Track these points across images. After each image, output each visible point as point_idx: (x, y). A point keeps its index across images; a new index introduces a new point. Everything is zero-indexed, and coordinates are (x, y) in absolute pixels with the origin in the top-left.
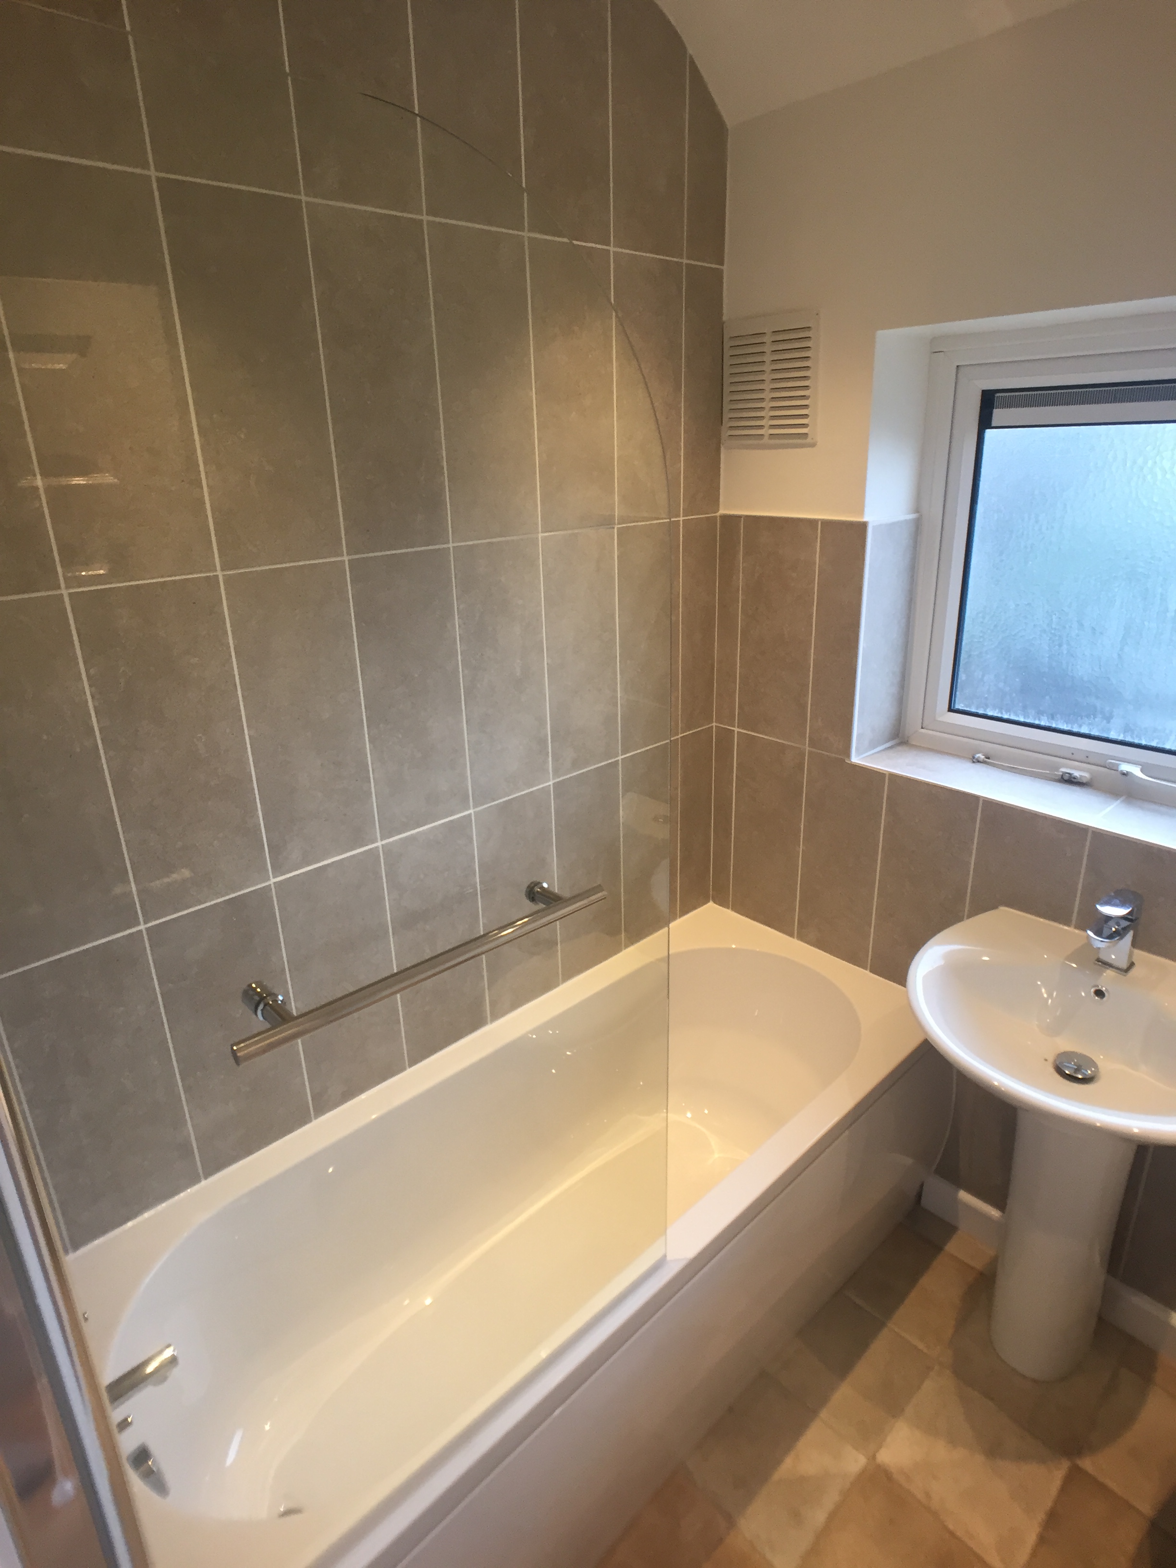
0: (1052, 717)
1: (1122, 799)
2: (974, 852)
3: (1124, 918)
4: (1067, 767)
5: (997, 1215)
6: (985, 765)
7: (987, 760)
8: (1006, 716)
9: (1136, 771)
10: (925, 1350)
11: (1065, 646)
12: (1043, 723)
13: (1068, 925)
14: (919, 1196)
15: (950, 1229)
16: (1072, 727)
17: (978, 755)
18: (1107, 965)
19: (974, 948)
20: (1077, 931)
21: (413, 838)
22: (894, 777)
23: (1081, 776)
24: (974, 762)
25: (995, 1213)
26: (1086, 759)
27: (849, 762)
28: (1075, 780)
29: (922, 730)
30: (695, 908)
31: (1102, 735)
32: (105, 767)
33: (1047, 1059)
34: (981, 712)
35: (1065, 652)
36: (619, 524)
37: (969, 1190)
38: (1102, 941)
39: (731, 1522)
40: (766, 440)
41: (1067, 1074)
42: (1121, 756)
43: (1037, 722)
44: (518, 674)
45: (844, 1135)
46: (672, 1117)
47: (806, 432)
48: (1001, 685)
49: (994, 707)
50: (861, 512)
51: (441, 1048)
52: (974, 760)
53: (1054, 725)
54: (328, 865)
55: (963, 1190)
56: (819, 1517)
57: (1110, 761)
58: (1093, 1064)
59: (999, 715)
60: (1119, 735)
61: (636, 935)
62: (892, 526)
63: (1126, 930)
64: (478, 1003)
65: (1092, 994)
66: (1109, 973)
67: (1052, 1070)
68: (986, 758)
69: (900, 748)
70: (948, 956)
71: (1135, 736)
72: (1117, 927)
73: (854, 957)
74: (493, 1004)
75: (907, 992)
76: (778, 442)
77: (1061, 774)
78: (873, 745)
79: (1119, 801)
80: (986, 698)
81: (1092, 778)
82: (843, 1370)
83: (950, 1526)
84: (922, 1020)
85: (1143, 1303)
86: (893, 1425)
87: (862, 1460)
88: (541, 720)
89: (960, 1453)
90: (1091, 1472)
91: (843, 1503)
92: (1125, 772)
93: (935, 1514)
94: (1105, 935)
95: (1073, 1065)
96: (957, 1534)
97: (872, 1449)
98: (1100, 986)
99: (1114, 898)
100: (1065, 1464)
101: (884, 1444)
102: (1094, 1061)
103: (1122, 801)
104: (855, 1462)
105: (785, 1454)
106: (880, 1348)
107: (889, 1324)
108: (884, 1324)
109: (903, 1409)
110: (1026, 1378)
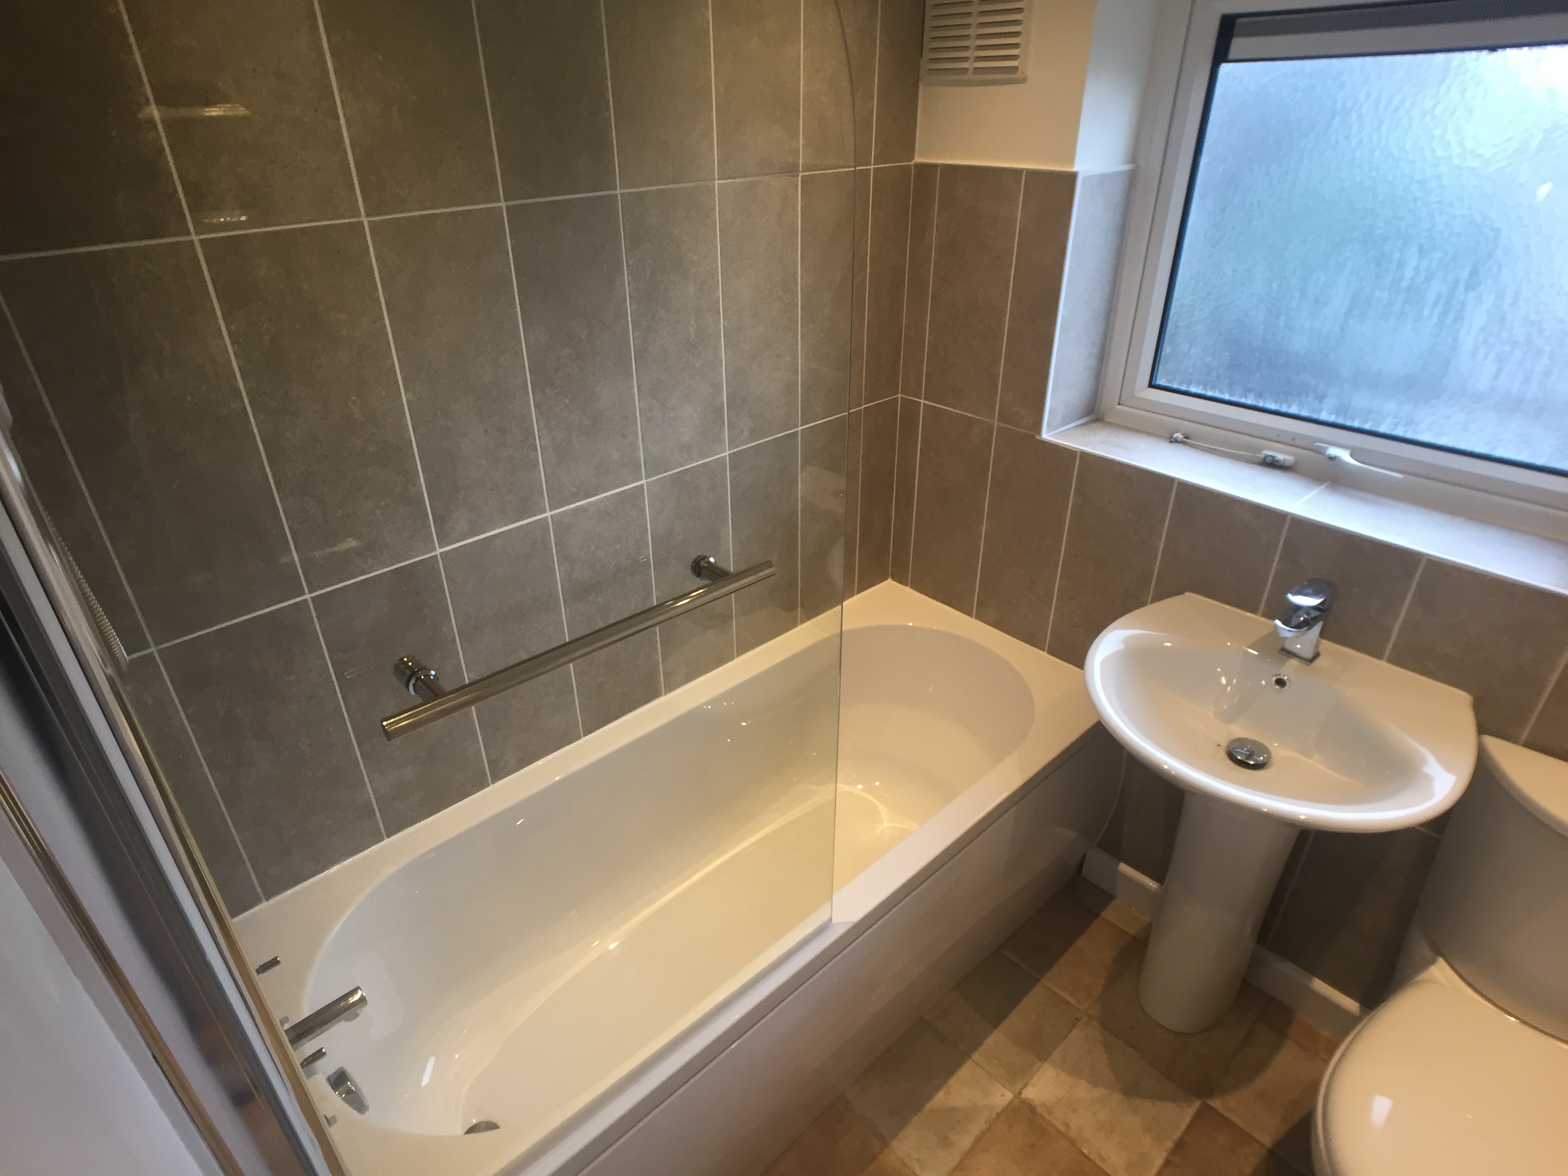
0: (1260, 395)
1: (1326, 484)
2: (1164, 537)
3: (1315, 608)
4: (1271, 449)
5: (1154, 886)
6: (1183, 446)
7: (1185, 440)
8: (1210, 393)
9: (1344, 456)
10: (1076, 1005)
11: (1282, 318)
12: (1249, 402)
13: (1254, 611)
14: (1080, 867)
15: (1108, 898)
16: (1280, 407)
17: (1176, 435)
18: (1291, 654)
19: (1155, 633)
20: (1263, 619)
21: (582, 509)
22: (1085, 455)
23: (1285, 460)
24: (1171, 442)
25: (1152, 884)
26: (1292, 442)
27: (1039, 439)
28: (1277, 464)
29: (1119, 406)
30: (873, 585)
31: (1313, 416)
32: (255, 430)
33: (1220, 744)
34: (1183, 388)
35: (1282, 324)
36: (803, 171)
37: (1129, 863)
38: (1289, 631)
39: (885, 1144)
40: (970, 76)
41: (1240, 760)
42: (1330, 439)
43: (1243, 401)
44: (693, 337)
45: (1012, 810)
46: (842, 787)
47: (1015, 65)
48: (1208, 359)
49: (1198, 384)
50: (1071, 160)
51: (616, 718)
52: (1172, 440)
53: (1261, 405)
54: (495, 535)
55: (1124, 863)
56: (965, 1141)
57: (1318, 444)
58: (1265, 750)
59: (1203, 392)
60: (1331, 417)
61: (812, 612)
62: (1105, 177)
63: (1315, 620)
64: (653, 674)
65: (1273, 682)
66: (1294, 662)
67: (1223, 755)
68: (1184, 438)
69: (1094, 425)
70: (1127, 641)
71: (1348, 417)
72: (1306, 616)
73: (1032, 639)
74: (667, 676)
75: (1084, 673)
76: (983, 77)
77: (1263, 456)
78: (1064, 423)
79: (1322, 487)
80: (1191, 374)
81: (1296, 463)
82: (996, 1020)
83: (1085, 1151)
84: (1097, 703)
85: (1287, 969)
86: (1040, 1067)
87: (1009, 1096)
88: (717, 388)
89: (1100, 1092)
90: (1220, 1110)
91: (988, 1130)
92: (1333, 456)
93: (1073, 1141)
94: (1293, 624)
95: (1244, 751)
96: (1091, 1157)
97: (1018, 1087)
98: (1282, 676)
99: (1306, 587)
100: (1197, 1104)
101: (1030, 1082)
102: (1266, 747)
103: (1328, 486)
104: (1002, 1097)
105: (937, 1089)
106: (1032, 1001)
107: (1043, 980)
108: (1038, 980)
109: (1051, 1054)
110: (1168, 1030)
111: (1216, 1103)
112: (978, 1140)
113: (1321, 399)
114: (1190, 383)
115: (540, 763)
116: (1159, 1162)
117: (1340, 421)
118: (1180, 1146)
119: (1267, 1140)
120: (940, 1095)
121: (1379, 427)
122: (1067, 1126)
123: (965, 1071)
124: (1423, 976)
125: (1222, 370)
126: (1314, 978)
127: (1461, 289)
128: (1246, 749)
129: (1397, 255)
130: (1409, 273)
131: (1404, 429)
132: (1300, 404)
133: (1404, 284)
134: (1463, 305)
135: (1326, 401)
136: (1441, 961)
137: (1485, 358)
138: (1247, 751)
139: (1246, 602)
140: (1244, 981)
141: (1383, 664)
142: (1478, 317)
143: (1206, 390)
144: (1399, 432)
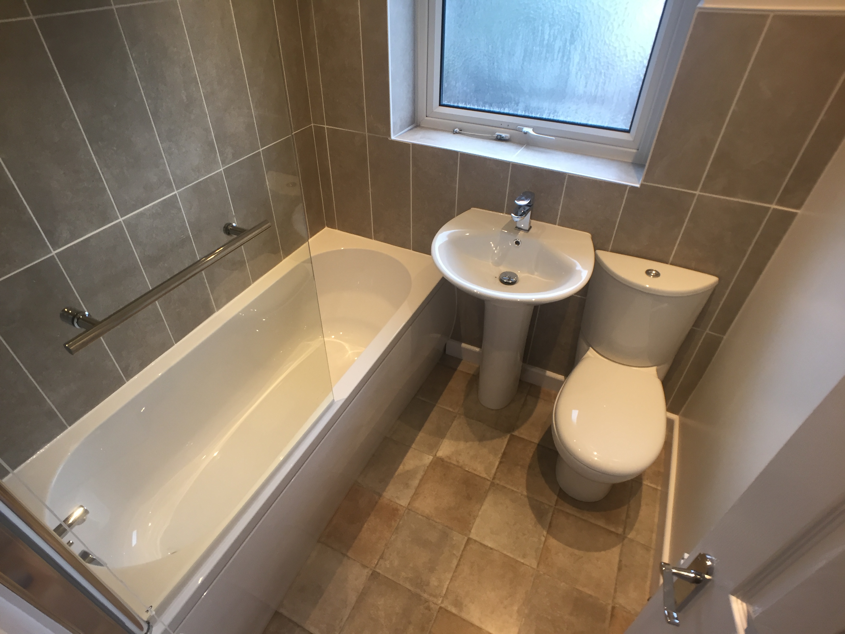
0: (491, 105)
2: (457, 181)
3: (527, 205)
4: (499, 132)
5: (478, 350)
6: (460, 135)
7: (460, 132)
9: (530, 131)
10: (453, 411)
11: (496, 64)
13: (503, 213)
14: (445, 350)
15: (458, 361)
16: (500, 110)
17: (456, 129)
18: (520, 229)
19: (461, 230)
20: (506, 215)
21: (141, 214)
22: (414, 145)
23: (505, 136)
24: (454, 133)
25: (477, 349)
26: (508, 127)
27: (390, 139)
28: (503, 139)
29: (427, 118)
30: (318, 231)
31: (515, 113)
33: (496, 276)
34: (456, 105)
37: (466, 342)
38: (518, 218)
41: (505, 282)
42: (523, 123)
45: (409, 329)
48: (465, 88)
52: (454, 132)
53: (492, 110)
55: (464, 343)
56: (415, 483)
57: (519, 127)
58: (516, 275)
60: (522, 113)
63: (528, 211)
64: (207, 302)
65: (514, 243)
66: (521, 233)
67: (498, 281)
68: (460, 131)
69: (416, 129)
70: (449, 236)
71: (530, 112)
72: (524, 210)
73: (404, 245)
74: (216, 301)
75: (432, 257)
77: (496, 136)
78: (401, 129)
79: (523, 147)
81: (511, 137)
82: (419, 427)
83: (467, 469)
84: (441, 269)
85: (536, 370)
86: (442, 442)
87: (431, 458)
88: (207, 130)
89: (468, 444)
90: (518, 435)
91: (425, 474)
92: (526, 132)
93: (461, 467)
94: (519, 215)
95: (507, 278)
96: (470, 471)
97: (434, 453)
98: (517, 240)
99: (522, 196)
100: (508, 436)
101: (439, 449)
102: (515, 274)
103: (525, 147)
104: (428, 459)
105: (399, 465)
106: (434, 415)
107: (437, 405)
108: (435, 405)
109: (446, 435)
110: (492, 410)
111: (516, 433)
112: (421, 480)
113: (517, 104)
114: (458, 102)
115: (153, 364)
116: (497, 463)
117: (527, 114)
118: (504, 454)
119: (536, 441)
120: (401, 467)
121: (543, 115)
122: (458, 462)
123: (409, 454)
124: (586, 356)
125: (472, 94)
126: (547, 371)
127: (568, 44)
128: (507, 277)
129: (540, 28)
130: (546, 37)
131: (553, 115)
132: (509, 107)
133: (545, 42)
134: (570, 52)
135: (519, 105)
136: (591, 348)
137: (581, 77)
138: (508, 277)
139: (498, 209)
140: (520, 380)
141: (557, 226)
142: (576, 58)
143: (466, 105)
144: (551, 117)
